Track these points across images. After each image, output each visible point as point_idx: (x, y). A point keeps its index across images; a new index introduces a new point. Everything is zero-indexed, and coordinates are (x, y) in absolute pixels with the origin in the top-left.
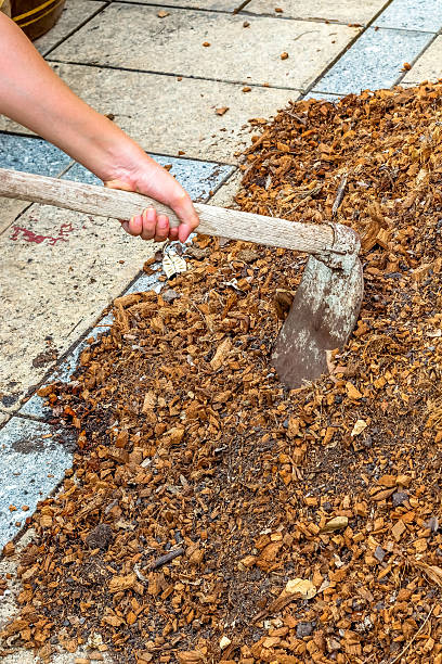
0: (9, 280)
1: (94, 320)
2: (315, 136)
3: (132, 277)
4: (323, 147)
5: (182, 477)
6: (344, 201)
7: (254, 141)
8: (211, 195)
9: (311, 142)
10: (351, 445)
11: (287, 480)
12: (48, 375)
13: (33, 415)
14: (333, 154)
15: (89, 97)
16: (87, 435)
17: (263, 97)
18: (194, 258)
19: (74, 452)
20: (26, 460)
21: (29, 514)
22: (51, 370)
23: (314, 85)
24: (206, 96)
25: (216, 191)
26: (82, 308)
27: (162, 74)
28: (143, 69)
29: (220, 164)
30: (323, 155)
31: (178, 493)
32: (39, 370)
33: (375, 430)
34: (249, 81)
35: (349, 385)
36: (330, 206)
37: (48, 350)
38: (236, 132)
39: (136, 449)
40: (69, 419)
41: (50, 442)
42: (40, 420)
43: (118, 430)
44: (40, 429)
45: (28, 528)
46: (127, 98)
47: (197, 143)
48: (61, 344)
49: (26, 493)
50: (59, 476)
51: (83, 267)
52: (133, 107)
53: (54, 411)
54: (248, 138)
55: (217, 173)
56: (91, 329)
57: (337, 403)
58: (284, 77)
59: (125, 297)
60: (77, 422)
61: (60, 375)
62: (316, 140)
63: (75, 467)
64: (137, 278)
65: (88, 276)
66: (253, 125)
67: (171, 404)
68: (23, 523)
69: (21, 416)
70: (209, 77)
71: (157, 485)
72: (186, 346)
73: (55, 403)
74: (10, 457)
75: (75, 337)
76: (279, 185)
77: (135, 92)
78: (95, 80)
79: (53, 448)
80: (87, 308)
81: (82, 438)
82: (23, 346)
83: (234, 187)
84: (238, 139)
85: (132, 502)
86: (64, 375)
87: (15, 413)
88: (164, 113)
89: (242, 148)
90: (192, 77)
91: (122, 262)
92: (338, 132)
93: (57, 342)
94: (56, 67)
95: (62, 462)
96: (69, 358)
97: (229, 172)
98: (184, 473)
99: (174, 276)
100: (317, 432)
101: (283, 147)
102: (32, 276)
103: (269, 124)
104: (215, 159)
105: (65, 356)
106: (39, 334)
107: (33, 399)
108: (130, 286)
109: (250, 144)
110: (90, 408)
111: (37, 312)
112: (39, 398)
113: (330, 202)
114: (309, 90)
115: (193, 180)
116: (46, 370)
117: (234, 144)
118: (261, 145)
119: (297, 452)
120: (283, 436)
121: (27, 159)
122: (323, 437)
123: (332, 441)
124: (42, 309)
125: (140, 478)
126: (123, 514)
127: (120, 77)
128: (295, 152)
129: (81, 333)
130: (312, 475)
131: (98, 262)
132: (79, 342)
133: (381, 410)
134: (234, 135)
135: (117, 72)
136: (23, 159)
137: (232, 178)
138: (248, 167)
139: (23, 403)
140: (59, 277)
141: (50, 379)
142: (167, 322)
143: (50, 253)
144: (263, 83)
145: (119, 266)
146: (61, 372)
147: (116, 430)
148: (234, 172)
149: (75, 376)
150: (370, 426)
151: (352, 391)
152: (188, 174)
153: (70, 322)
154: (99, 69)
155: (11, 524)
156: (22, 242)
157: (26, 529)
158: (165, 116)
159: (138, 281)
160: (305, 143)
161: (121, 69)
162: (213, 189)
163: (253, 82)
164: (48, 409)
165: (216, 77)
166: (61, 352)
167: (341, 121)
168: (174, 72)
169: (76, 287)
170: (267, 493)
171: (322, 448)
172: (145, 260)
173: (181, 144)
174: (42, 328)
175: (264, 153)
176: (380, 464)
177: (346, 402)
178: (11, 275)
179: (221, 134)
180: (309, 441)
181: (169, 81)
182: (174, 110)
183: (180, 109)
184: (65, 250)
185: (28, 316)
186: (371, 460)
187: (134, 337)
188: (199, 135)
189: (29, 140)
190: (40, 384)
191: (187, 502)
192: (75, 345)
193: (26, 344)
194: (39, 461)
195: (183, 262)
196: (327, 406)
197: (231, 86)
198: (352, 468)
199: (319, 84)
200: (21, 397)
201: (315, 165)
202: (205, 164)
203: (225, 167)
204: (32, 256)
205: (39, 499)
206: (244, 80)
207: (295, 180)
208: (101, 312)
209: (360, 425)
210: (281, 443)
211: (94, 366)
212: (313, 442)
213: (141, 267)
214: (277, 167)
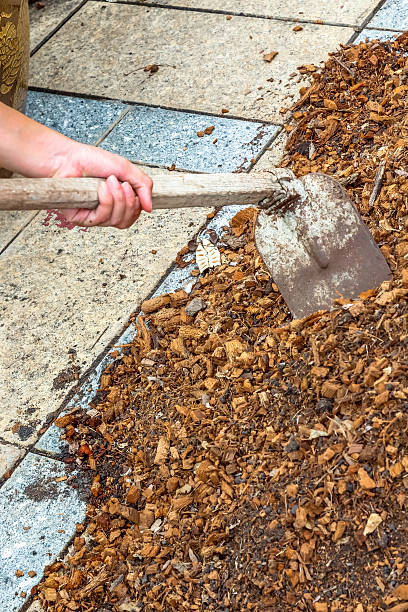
0: (37, 277)
1: (120, 328)
2: (365, 90)
3: (163, 271)
4: (371, 105)
5: (191, 551)
6: (382, 193)
7: (302, 93)
8: (253, 164)
9: (361, 96)
10: (364, 543)
11: (294, 582)
12: (68, 399)
13: (49, 450)
14: (382, 114)
15: (135, 43)
16: (100, 481)
17: (314, 37)
18: (229, 247)
19: (87, 500)
20: (38, 509)
21: (36, 581)
22: (72, 393)
23: (370, 19)
24: (256, 38)
25: (258, 158)
26: (110, 312)
27: (211, 12)
28: (192, 6)
29: (266, 123)
30: (372, 114)
31: (186, 572)
32: (60, 392)
33: (392, 526)
34: (301, 18)
35: (361, 472)
36: (367, 198)
37: (70, 366)
38: (284, 83)
39: (147, 506)
40: (85, 457)
41: (63, 487)
42: (56, 457)
43: (132, 479)
44: (55, 470)
45: (33, 600)
46: (173, 44)
47: (241, 97)
48: (85, 358)
49: (35, 553)
50: (71, 532)
51: (114, 259)
52: (178, 56)
53: (70, 447)
54: (295, 90)
55: (260, 136)
56: (117, 338)
57: (349, 492)
58: (339, 11)
59: (152, 301)
60: (92, 463)
61: (81, 398)
62: (365, 94)
63: (87, 520)
64: (169, 271)
65: (118, 270)
66: (302, 74)
67: (184, 455)
68: (29, 593)
69: (37, 452)
70: (260, 14)
71: (165, 559)
72: (204, 378)
73: (72, 437)
74: (22, 505)
75: (99, 349)
76: (323, 152)
77: (182, 35)
78: (142, 23)
79: (67, 494)
80: (114, 311)
81: (96, 485)
82: (45, 362)
83: (278, 152)
84: (285, 91)
85: (138, 581)
86: (85, 398)
87: (31, 449)
88: (210, 60)
89: (290, 103)
90: (242, 14)
91: (154, 252)
92: (389, 85)
93: (81, 356)
94: (104, 7)
95: (75, 513)
96: (92, 376)
97: (274, 133)
98: (193, 546)
99: (206, 271)
100: (326, 526)
101: (330, 104)
102: (61, 271)
103: (319, 72)
104: (259, 118)
105: (88, 373)
106: (63, 347)
107: (51, 430)
108: (161, 281)
109: (297, 97)
110: (106, 447)
111: (63, 317)
112: (57, 428)
113: (367, 193)
114: (364, 26)
115: (236, 145)
116: (67, 392)
117: (282, 97)
118: (309, 99)
119: (305, 549)
120: (290, 526)
121: (66, 123)
122: (333, 533)
123: (344, 536)
124: (68, 314)
125: (147, 550)
126: (128, 593)
127: (168, 18)
128: (343, 109)
129: (106, 344)
130: (323, 575)
131: (130, 253)
132: (103, 354)
133: (397, 503)
134: (282, 86)
135: (165, 12)
136: (63, 123)
137: (277, 141)
138: (293, 128)
139: (40, 435)
140: (89, 272)
141: (70, 404)
142: (188, 343)
143: (80, 242)
144: (315, 19)
145: (151, 257)
146: (82, 395)
147: (128, 480)
148: (278, 133)
149: (94, 403)
150: (386, 521)
151: (365, 481)
152: (230, 137)
153: (95, 329)
154: (147, 8)
155: (16, 594)
156: (54, 228)
157: (31, 600)
158: (211, 64)
159: (169, 277)
160: (354, 97)
161: (170, 7)
162: (256, 155)
163: (306, 19)
164: (66, 443)
165: (267, 13)
166: (83, 370)
167: (392, 72)
168: (224, 10)
169: (105, 285)
170: (272, 593)
171: (333, 543)
172: (179, 250)
173: (226, 99)
174: (66, 338)
175: (311, 110)
176: (396, 568)
177: (358, 493)
178: (40, 270)
179: (268, 85)
180: (318, 536)
181: (218, 20)
182: (221, 56)
183: (227, 55)
184: (97, 236)
185: (53, 322)
186: (386, 561)
187: (152, 363)
188: (244, 87)
189: (70, 100)
190: (59, 411)
191: (195, 584)
192: (99, 359)
193: (48, 358)
194: (51, 511)
195: (218, 253)
196: (339, 494)
197: (281, 24)
198: (366, 569)
199: (375, 18)
200: (39, 428)
201: (363, 127)
202: (248, 124)
203: (271, 127)
204: (63, 245)
205: (48, 562)
206: (296, 16)
207: (341, 146)
208: (128, 317)
209: (374, 519)
210: (289, 535)
211: (114, 391)
212: (322, 538)
213: (174, 257)
214: (323, 129)
